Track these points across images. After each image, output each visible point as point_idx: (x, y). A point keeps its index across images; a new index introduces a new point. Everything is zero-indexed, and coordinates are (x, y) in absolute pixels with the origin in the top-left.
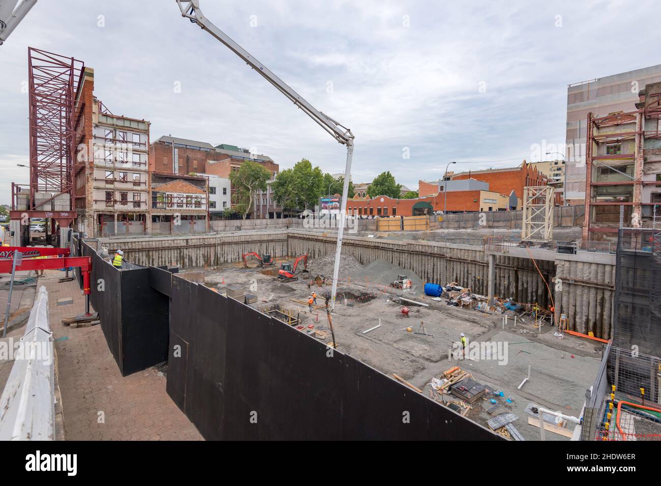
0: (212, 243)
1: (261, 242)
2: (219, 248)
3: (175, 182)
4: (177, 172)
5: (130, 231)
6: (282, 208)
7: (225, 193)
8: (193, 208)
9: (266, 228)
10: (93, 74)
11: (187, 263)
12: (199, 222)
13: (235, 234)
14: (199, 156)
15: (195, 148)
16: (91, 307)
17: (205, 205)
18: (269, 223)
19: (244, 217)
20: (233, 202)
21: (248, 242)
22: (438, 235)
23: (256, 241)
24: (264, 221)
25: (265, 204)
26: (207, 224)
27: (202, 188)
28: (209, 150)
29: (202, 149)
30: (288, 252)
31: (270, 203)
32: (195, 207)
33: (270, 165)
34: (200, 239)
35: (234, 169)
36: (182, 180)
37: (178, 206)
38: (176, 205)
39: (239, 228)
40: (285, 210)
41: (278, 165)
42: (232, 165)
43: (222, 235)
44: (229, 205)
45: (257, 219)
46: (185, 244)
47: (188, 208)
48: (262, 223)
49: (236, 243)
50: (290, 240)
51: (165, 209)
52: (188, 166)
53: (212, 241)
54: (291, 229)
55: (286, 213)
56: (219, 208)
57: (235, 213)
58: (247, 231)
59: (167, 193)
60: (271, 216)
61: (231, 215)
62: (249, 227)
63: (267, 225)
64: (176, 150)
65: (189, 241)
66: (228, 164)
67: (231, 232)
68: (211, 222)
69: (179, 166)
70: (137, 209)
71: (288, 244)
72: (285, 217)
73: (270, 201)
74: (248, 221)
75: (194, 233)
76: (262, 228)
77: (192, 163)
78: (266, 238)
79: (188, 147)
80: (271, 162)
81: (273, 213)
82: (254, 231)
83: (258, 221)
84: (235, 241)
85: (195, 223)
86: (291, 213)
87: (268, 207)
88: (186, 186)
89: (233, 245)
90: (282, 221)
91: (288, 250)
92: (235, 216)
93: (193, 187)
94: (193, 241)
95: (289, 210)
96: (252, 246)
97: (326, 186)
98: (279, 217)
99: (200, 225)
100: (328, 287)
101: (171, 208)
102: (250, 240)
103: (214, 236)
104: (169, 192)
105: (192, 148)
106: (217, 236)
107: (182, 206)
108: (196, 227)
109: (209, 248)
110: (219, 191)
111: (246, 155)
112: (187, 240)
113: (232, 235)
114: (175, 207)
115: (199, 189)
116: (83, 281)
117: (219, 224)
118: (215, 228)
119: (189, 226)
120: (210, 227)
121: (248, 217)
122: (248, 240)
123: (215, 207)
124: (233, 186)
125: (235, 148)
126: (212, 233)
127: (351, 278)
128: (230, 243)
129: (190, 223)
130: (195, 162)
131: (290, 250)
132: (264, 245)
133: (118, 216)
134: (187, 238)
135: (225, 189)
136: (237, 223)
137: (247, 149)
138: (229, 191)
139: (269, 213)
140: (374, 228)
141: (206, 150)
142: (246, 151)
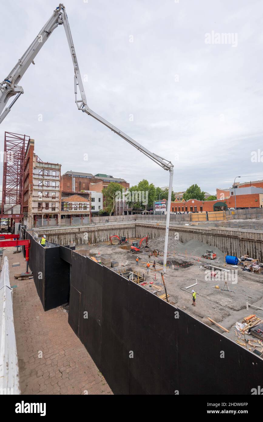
0: (92, 230)
1: (120, 229)
2: (96, 232)
3: (73, 196)
4: (74, 190)
5: (50, 224)
6: (132, 208)
7: (99, 201)
8: (83, 210)
9: (123, 220)
10: (34, 142)
11: (79, 242)
12: (86, 218)
13: (106, 225)
14: (86, 181)
15: (84, 177)
16: (29, 268)
17: (89, 208)
18: (124, 218)
19: (110, 214)
20: (104, 206)
21: (113, 229)
22: (232, 223)
23: (117, 228)
24: (122, 217)
25: (122, 206)
26: (90, 219)
27: (87, 199)
28: (91, 177)
29: (87, 177)
30: (136, 235)
31: (125, 206)
32: (84, 209)
33: (124, 184)
34: (86, 228)
35: (104, 187)
36: (77, 195)
37: (75, 209)
38: (73, 209)
39: (107, 221)
40: (133, 210)
41: (129, 184)
42: (103, 185)
43: (99, 225)
44: (102, 208)
45: (117, 215)
46: (78, 231)
47: (80, 210)
48: (120, 217)
49: (106, 230)
50: (137, 228)
51: (68, 211)
52: (80, 187)
53: (93, 229)
54: (138, 221)
55: (134, 211)
56: (96, 210)
57: (105, 212)
58: (112, 223)
59: (69, 202)
60: (126, 213)
61: (103, 213)
62: (113, 220)
63: (123, 219)
64: (74, 178)
65: (80, 229)
66: (101, 185)
67: (103, 223)
68: (92, 218)
69: (75, 187)
70: (53, 212)
71: (136, 230)
72: (134, 213)
73: (124, 205)
74: (112, 217)
75: (83, 224)
76: (121, 221)
77: (82, 185)
78: (123, 227)
79: (80, 176)
80: (125, 182)
81: (127, 211)
82: (116, 222)
83: (118, 217)
84: (105, 228)
85: (83, 219)
86: (137, 211)
87: (124, 208)
88: (79, 198)
89: (104, 231)
90: (132, 216)
91: (136, 234)
92: (105, 214)
93: (83, 198)
94: (83, 229)
95: (136, 210)
96: (115, 231)
97: (158, 195)
98: (130, 214)
99: (86, 220)
100: (161, 257)
101: (71, 211)
102: (114, 228)
103: (94, 226)
104: (70, 201)
105: (82, 177)
106: (96, 226)
107: (77, 209)
108: (84, 221)
109: (91, 233)
110: (97, 200)
111: (111, 179)
112: (79, 228)
113: (104, 225)
114: (73, 210)
115: (86, 200)
116: (25, 253)
117: (97, 219)
118: (94, 221)
119: (80, 220)
120: (92, 221)
121: (113, 214)
122: (112, 228)
123: (94, 209)
124: (104, 197)
125: (105, 176)
126: (93, 224)
127: (175, 252)
128: (102, 230)
129: (81, 219)
130: (84, 184)
131: (137, 234)
132: (122, 231)
133: (44, 215)
134: (79, 227)
135: (99, 199)
136: (106, 218)
137: (111, 175)
138: (102, 200)
139: (124, 212)
140: (189, 219)
141: (89, 177)
142: (111, 177)
